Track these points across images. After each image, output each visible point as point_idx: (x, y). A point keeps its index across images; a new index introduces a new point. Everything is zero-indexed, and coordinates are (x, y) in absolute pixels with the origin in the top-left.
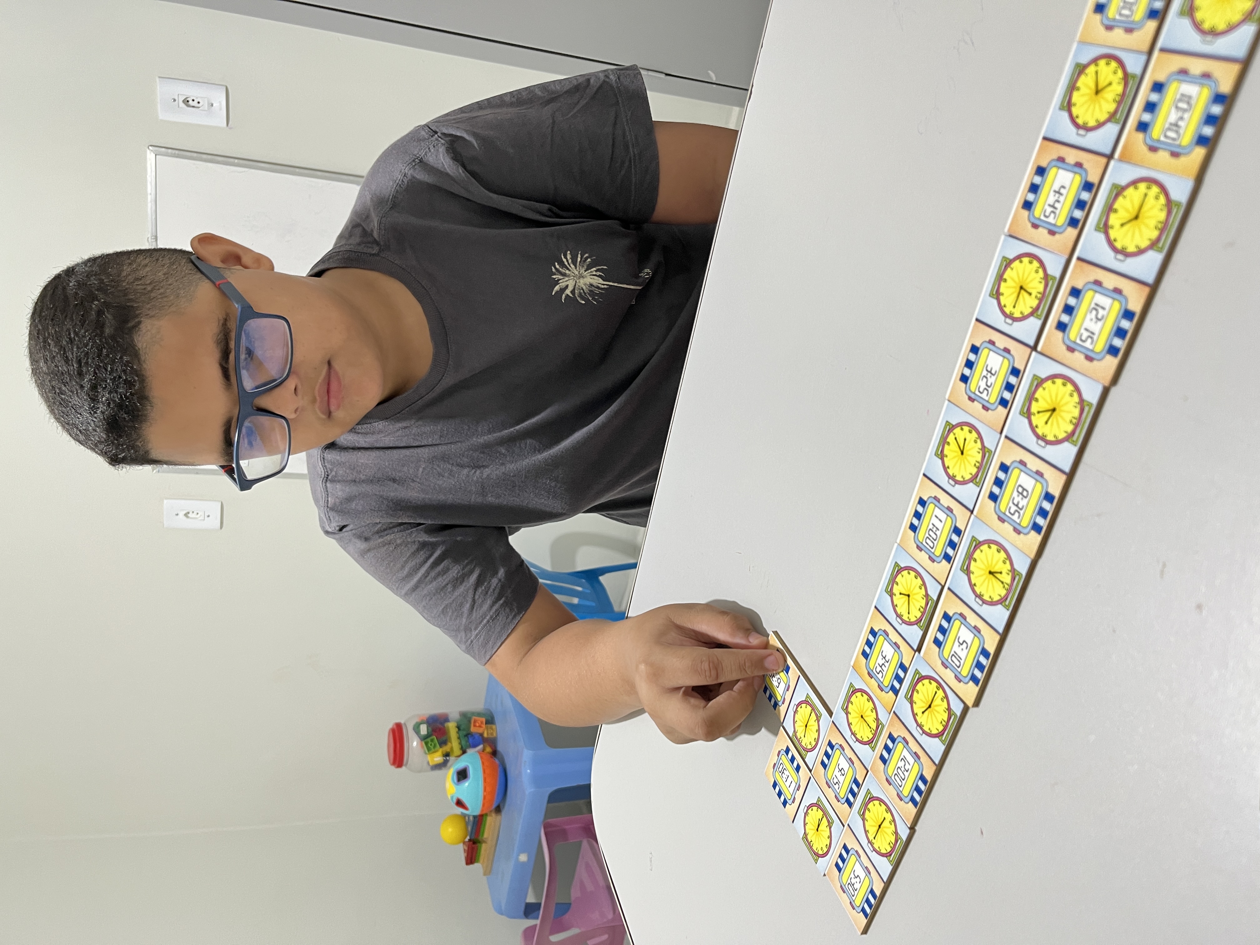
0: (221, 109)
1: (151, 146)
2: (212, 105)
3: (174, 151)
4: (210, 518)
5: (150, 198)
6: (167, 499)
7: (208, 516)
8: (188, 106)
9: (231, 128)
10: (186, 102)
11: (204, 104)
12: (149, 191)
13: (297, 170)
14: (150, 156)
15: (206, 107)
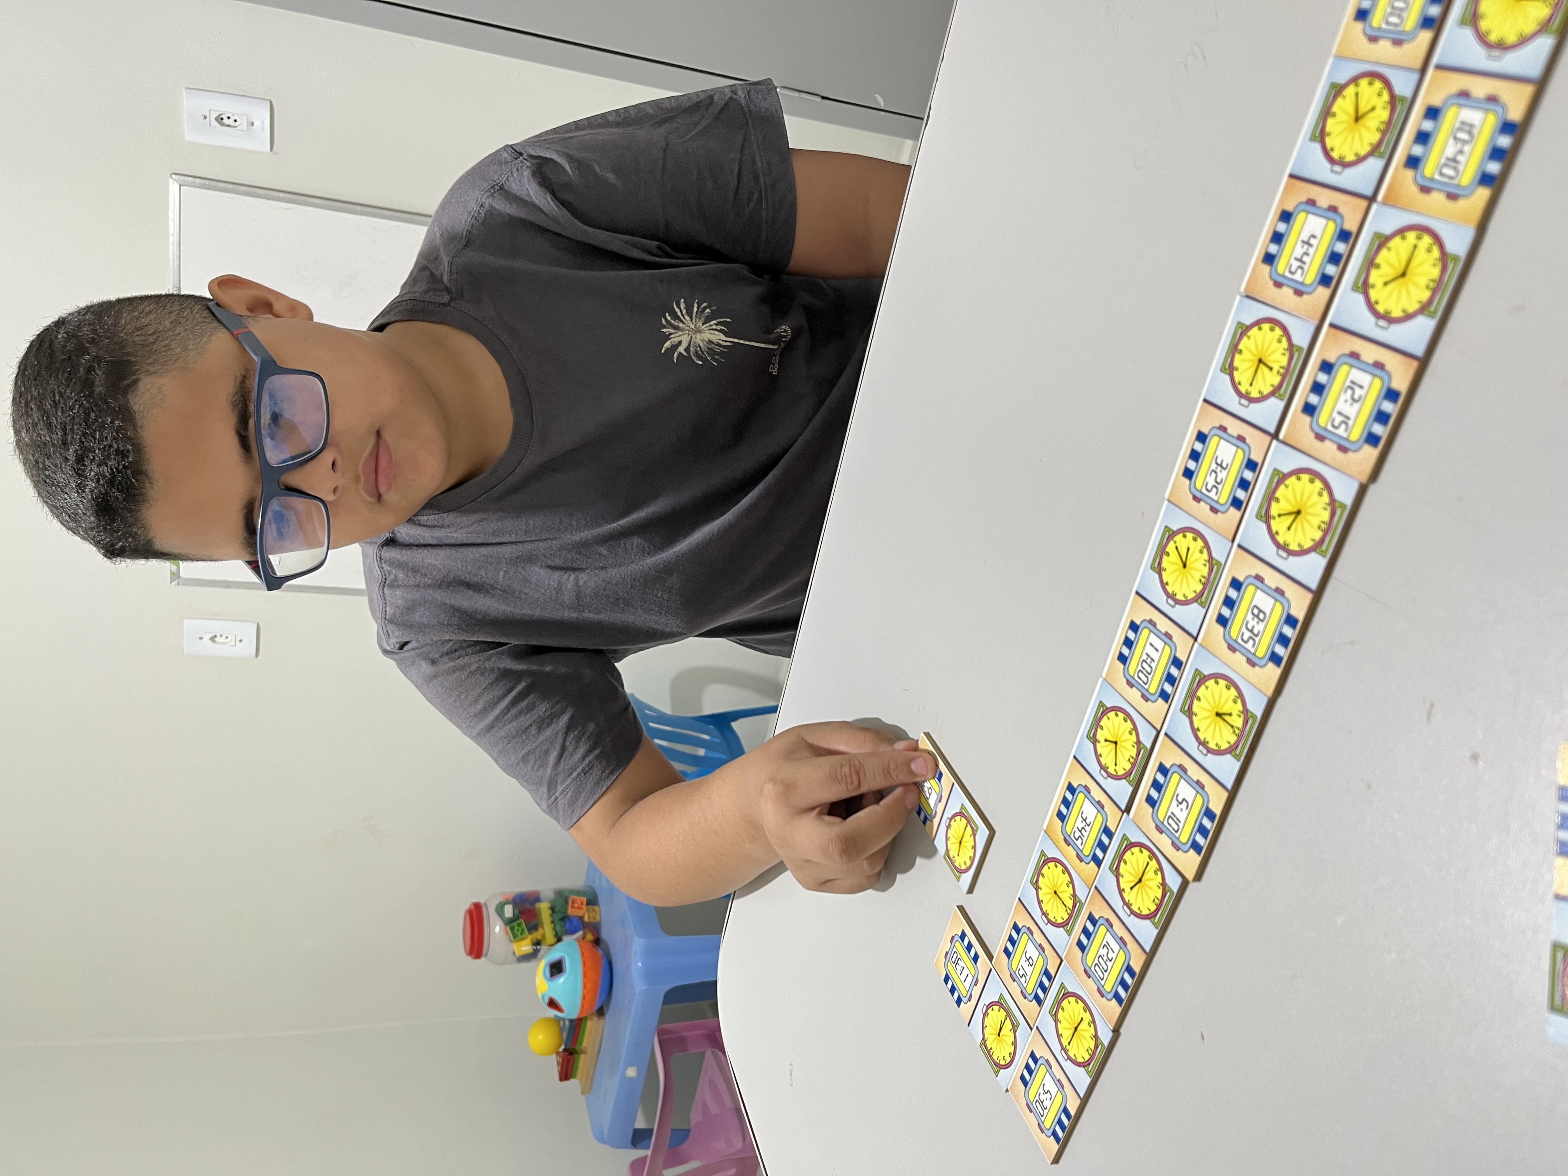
0: (263, 130)
1: (174, 174)
2: (252, 124)
3: (202, 181)
4: (242, 642)
5: (172, 239)
6: (187, 618)
7: (241, 641)
8: (223, 125)
9: (275, 154)
10: (220, 119)
11: (243, 123)
12: (171, 231)
13: (359, 208)
14: (174, 187)
15: (244, 126)
